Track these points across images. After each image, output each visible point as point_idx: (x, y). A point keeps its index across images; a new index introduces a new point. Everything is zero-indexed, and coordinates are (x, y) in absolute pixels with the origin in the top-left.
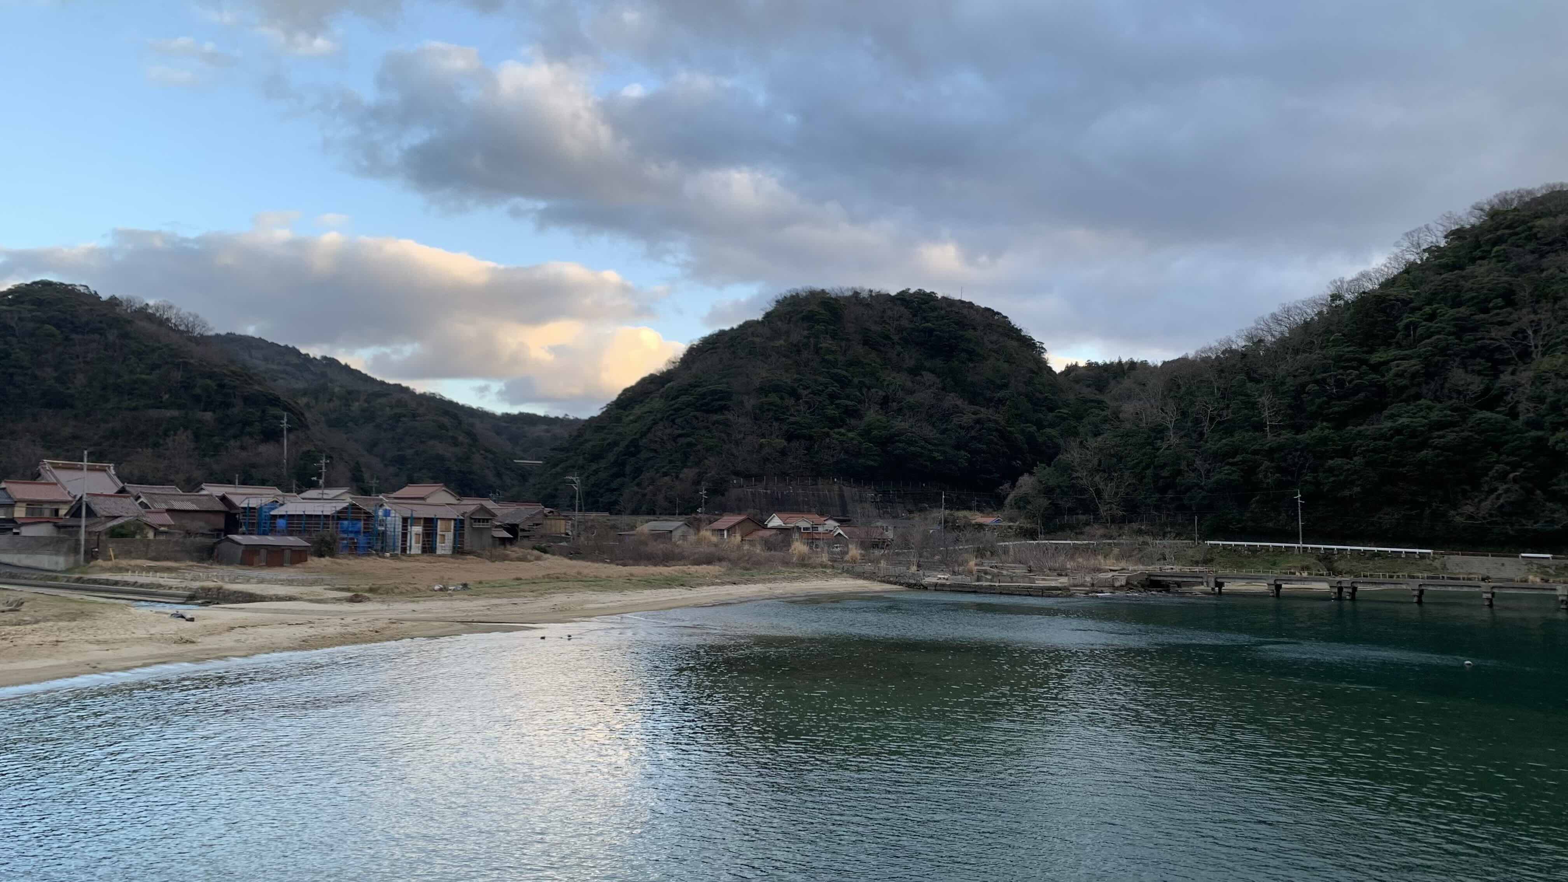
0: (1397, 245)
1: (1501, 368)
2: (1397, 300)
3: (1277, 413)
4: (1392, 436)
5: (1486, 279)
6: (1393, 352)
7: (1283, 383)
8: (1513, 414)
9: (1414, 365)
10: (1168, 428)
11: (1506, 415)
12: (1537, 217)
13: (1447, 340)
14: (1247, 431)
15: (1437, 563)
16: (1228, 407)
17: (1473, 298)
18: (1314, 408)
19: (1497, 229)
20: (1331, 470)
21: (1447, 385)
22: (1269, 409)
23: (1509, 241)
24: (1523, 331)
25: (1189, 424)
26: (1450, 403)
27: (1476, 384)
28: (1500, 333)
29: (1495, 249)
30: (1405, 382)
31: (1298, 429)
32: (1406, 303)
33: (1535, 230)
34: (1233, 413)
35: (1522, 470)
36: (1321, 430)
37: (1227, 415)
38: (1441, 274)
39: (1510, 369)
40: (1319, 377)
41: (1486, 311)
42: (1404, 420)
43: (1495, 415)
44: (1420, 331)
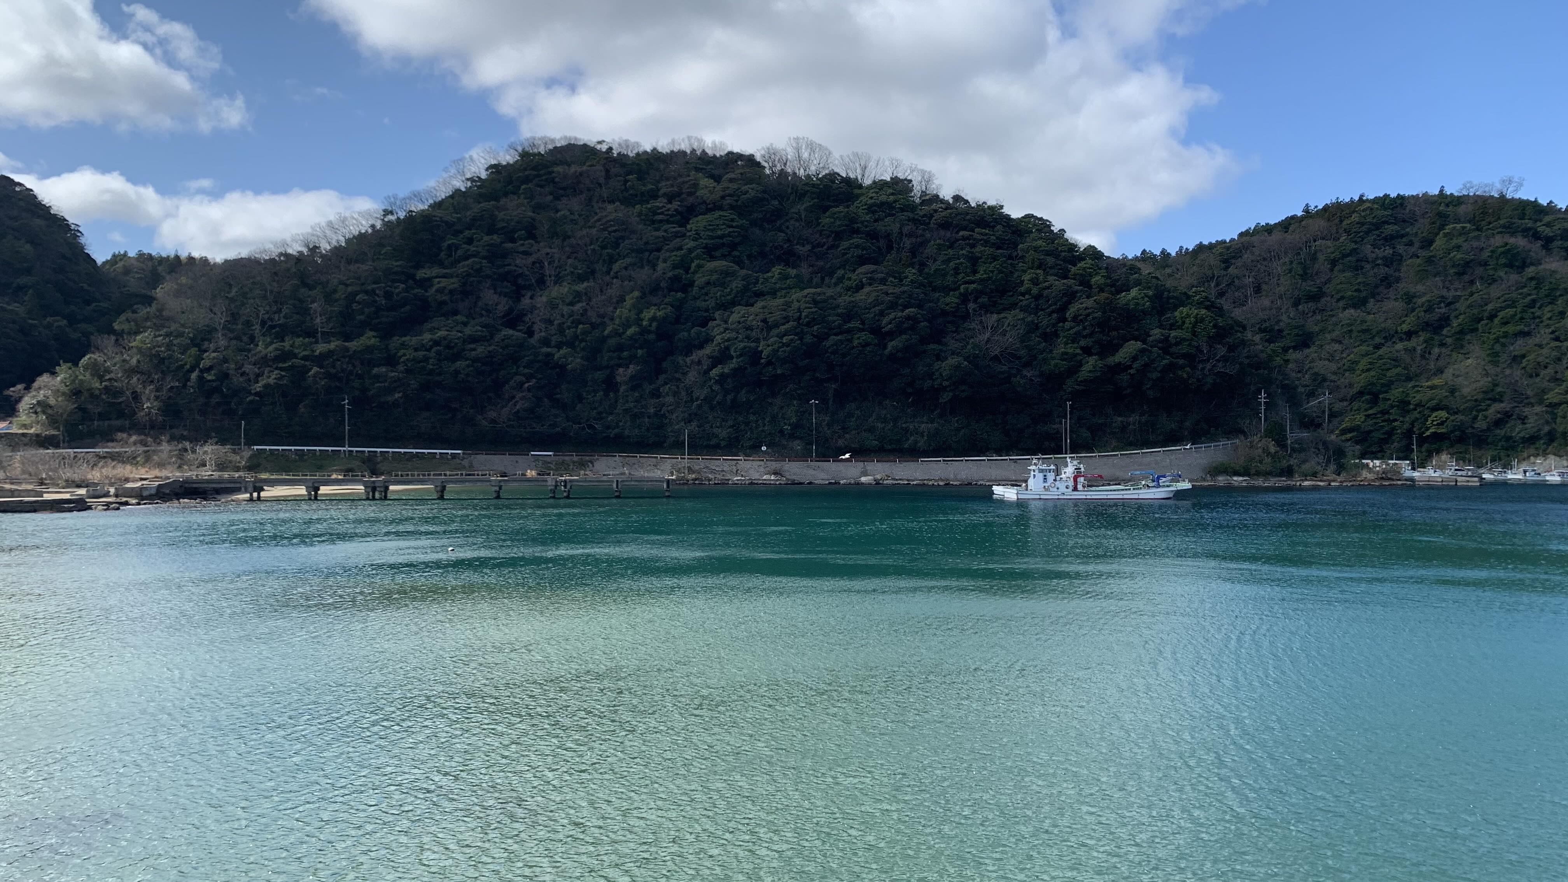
0: (446, 170)
1: (523, 292)
2: (442, 221)
3: (329, 320)
4: (431, 347)
5: (515, 213)
6: (436, 271)
7: (335, 291)
8: (530, 333)
9: (453, 283)
10: (216, 330)
11: (525, 333)
12: (556, 164)
13: (481, 263)
14: (298, 336)
15: (466, 463)
16: (279, 311)
17: (503, 228)
18: (362, 317)
19: (525, 169)
20: (377, 377)
21: (480, 304)
22: (321, 316)
23: (534, 182)
24: (541, 262)
25: (240, 326)
26: (481, 320)
27: (503, 305)
28: (524, 261)
29: (523, 187)
30: (446, 298)
31: (348, 338)
32: (449, 225)
33: (554, 175)
34: (285, 317)
35: (534, 380)
36: (369, 339)
37: (279, 319)
38: (480, 203)
39: (529, 294)
40: (369, 288)
41: (513, 240)
42: (442, 333)
43: (516, 333)
44: (460, 252)
